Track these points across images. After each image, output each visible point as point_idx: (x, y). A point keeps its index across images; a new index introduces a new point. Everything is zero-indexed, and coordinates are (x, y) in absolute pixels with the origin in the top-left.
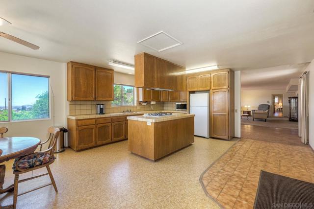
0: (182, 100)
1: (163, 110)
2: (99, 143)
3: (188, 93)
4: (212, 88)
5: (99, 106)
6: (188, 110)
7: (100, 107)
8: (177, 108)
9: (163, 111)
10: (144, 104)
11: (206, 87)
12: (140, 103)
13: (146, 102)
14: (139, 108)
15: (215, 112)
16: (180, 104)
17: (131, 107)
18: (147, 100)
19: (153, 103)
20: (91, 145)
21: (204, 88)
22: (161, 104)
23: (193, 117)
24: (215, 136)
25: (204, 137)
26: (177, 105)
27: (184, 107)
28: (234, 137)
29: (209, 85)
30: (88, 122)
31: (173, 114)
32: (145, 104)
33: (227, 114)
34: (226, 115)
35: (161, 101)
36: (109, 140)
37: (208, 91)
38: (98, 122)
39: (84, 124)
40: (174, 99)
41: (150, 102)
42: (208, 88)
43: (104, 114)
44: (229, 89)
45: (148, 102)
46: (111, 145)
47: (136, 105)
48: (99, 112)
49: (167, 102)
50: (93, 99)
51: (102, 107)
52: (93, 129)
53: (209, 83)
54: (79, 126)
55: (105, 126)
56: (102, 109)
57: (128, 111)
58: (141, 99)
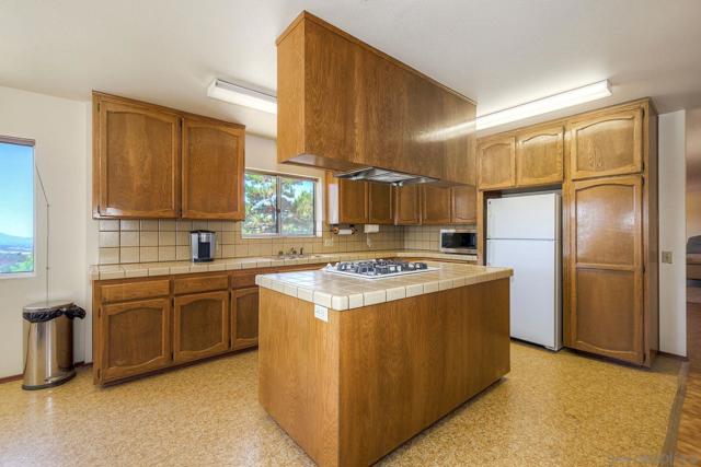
0: (459, 221)
1: (402, 250)
2: (182, 356)
3: (480, 196)
4: (573, 173)
5: (195, 237)
6: (479, 251)
7: (199, 239)
8: (444, 245)
9: (399, 254)
10: (342, 232)
11: (546, 174)
12: (332, 229)
13: (352, 226)
14: (329, 243)
15: (584, 260)
16: (452, 231)
17: (304, 240)
18: (351, 221)
19: (371, 229)
20: (151, 363)
21: (539, 176)
22: (396, 232)
23: (508, 279)
24: (582, 345)
25: (541, 347)
26: (445, 235)
27: (464, 241)
28: (658, 353)
29: (559, 167)
30: (141, 289)
31: (429, 268)
32: (349, 232)
33: (637, 266)
34: (632, 272)
35: (396, 223)
36: (221, 346)
37: (554, 187)
38: (178, 289)
39: (124, 296)
40: (435, 219)
41: (362, 226)
42: (555, 178)
43: (212, 260)
44: (646, 176)
45: (356, 227)
46: (226, 362)
47: (319, 234)
48: (195, 256)
49: (415, 225)
50: (172, 215)
51: (204, 240)
52: (161, 310)
53: (559, 159)
54: (104, 303)
55: (206, 301)
56: (208, 244)
57: (295, 252)
58: (334, 219)
